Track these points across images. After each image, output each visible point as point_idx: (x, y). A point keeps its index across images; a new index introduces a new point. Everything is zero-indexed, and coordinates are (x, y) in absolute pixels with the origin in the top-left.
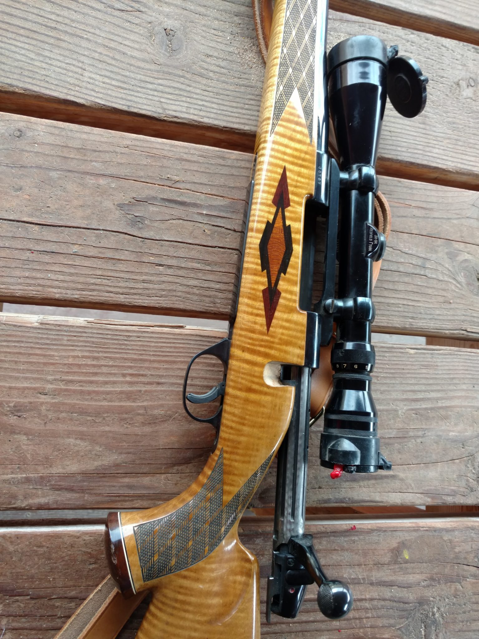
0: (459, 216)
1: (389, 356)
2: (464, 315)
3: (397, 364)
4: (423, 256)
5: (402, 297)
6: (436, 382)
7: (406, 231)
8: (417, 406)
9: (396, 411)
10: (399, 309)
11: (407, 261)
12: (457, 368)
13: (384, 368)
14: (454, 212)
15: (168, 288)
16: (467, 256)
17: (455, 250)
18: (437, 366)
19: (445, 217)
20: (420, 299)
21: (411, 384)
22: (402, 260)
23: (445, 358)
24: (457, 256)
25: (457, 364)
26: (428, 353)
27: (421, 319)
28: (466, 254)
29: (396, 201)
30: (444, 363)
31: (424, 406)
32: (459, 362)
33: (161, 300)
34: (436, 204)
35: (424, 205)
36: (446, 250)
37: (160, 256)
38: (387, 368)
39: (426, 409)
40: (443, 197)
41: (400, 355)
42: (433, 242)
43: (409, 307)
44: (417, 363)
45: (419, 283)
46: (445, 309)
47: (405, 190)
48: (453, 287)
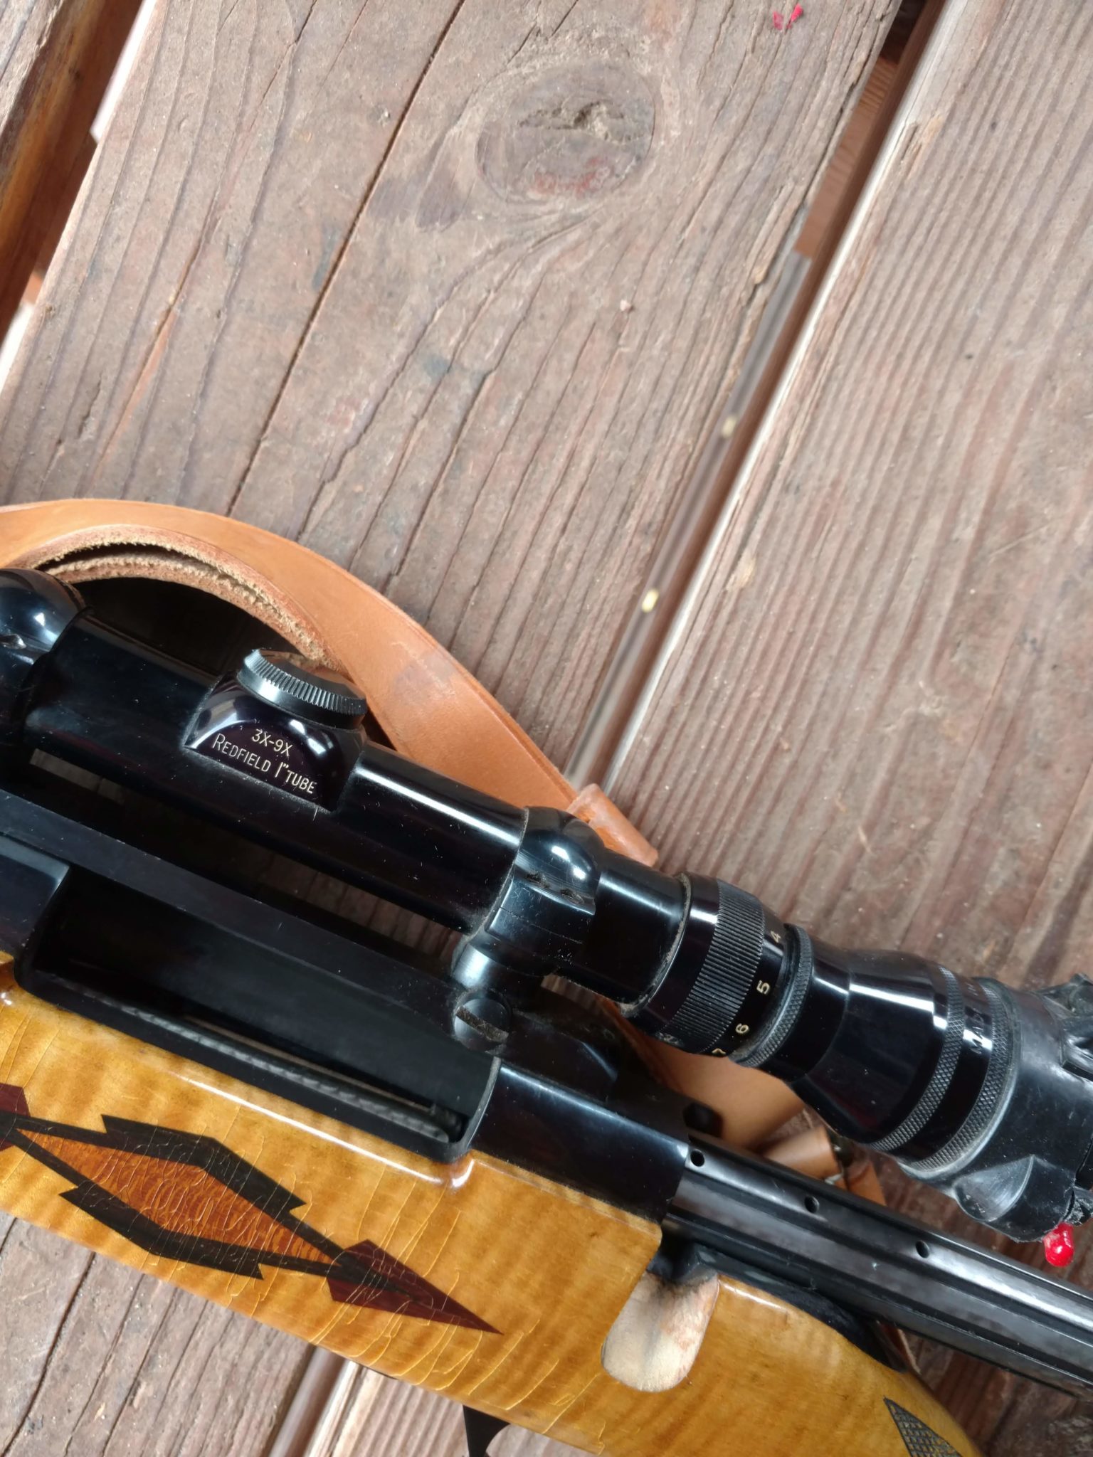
0: (283, 79)
1: (725, 674)
2: (697, 270)
3: (765, 654)
4: (401, 348)
5: (530, 526)
6: (889, 515)
7: (274, 383)
8: (934, 628)
9: (916, 722)
10: (574, 556)
11: (400, 439)
12: (876, 398)
13: (757, 712)
14: (255, 96)
15: (220, 1384)
16: (467, 130)
17: (422, 176)
18: (835, 484)
19: (266, 155)
20: (568, 446)
21: (855, 622)
22: (390, 457)
23: (822, 435)
24: (452, 185)
25: (861, 394)
26: (777, 504)
27: (641, 477)
28: (454, 131)
29: (130, 374)
30: (839, 450)
31: (947, 603)
32: (858, 381)
33: (252, 1416)
34: (196, 175)
35: (185, 242)
36: (412, 221)
37: (99, 1386)
38: (763, 699)
39: (959, 600)
40: (173, 125)
41: (736, 626)
42: (355, 274)
43: (580, 510)
44: (793, 568)
45: (504, 421)
46: (641, 347)
47: (93, 306)
48: (573, 266)
